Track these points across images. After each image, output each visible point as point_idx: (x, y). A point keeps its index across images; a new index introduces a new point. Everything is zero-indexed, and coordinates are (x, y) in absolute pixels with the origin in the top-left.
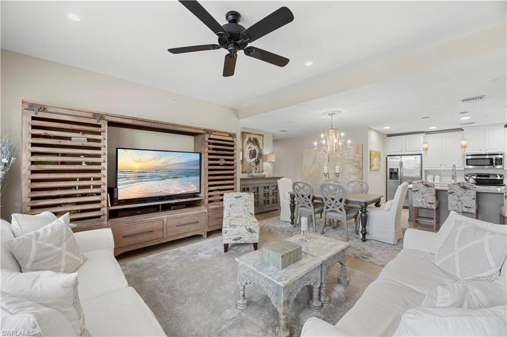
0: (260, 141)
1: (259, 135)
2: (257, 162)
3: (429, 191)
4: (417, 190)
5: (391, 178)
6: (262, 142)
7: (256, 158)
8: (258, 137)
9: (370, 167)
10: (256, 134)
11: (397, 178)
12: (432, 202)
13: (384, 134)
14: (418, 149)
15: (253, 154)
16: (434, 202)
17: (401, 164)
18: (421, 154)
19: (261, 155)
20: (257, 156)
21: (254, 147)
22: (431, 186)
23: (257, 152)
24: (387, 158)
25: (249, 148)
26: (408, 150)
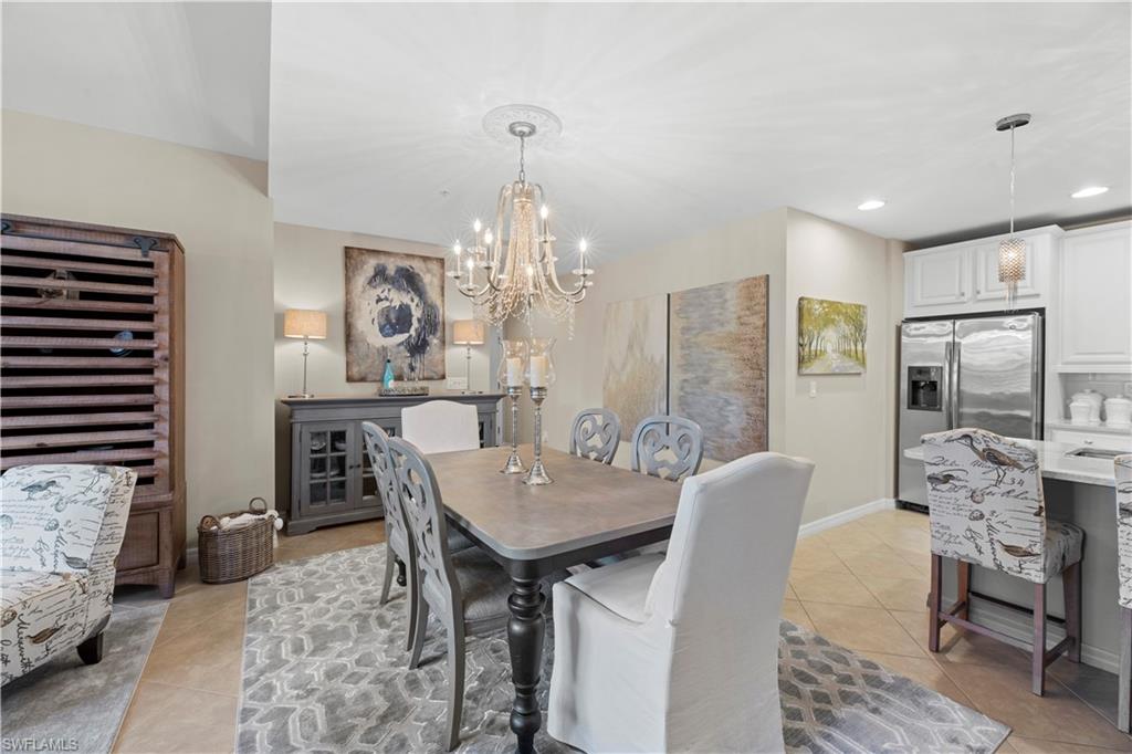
0: (429, 280)
1: (425, 259)
2: (418, 348)
3: (1004, 488)
4: (948, 478)
5: (914, 402)
6: (436, 281)
7: (412, 332)
8: (417, 266)
9: (801, 361)
10: (409, 256)
11: (933, 405)
12: (1023, 544)
13: (887, 242)
14: (1032, 292)
15: (396, 321)
16: (1036, 550)
17: (953, 349)
18: (1042, 311)
19: (432, 323)
20: (415, 324)
21: (398, 298)
22: (1015, 464)
23: (417, 313)
24: (899, 331)
25: (379, 300)
26: (983, 295)
